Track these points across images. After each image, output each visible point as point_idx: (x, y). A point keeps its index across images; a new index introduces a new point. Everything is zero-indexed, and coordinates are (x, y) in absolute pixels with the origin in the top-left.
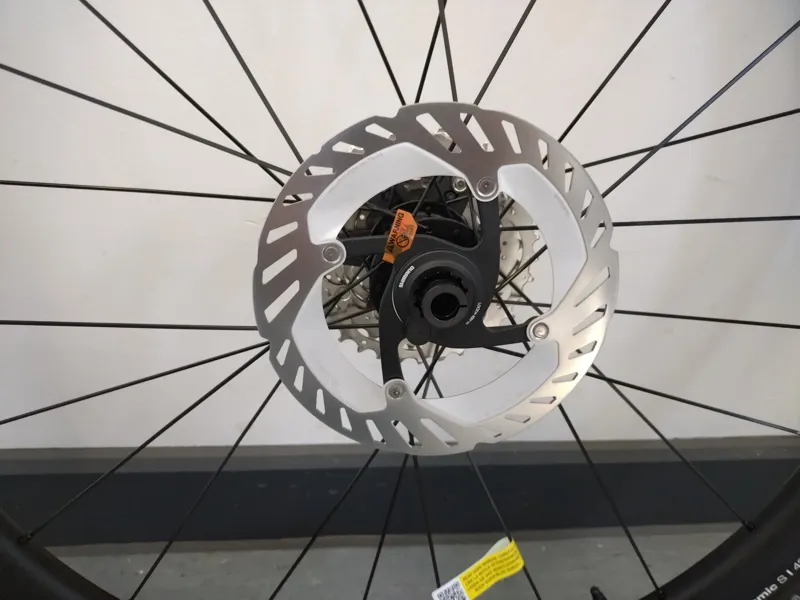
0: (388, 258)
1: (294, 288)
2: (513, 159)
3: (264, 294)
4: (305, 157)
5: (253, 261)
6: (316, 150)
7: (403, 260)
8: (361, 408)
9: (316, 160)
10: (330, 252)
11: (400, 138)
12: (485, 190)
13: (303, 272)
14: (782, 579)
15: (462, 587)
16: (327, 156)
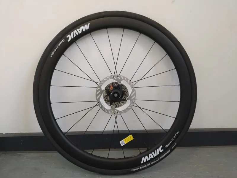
0: (110, 91)
1: (100, 95)
2: (122, 80)
3: (97, 95)
4: (101, 81)
5: (96, 92)
6: (102, 80)
7: (112, 91)
8: (108, 109)
9: (102, 81)
10: (104, 91)
11: (111, 78)
12: (120, 83)
13: (101, 93)
14: (172, 140)
15: (124, 141)
16: (103, 81)
